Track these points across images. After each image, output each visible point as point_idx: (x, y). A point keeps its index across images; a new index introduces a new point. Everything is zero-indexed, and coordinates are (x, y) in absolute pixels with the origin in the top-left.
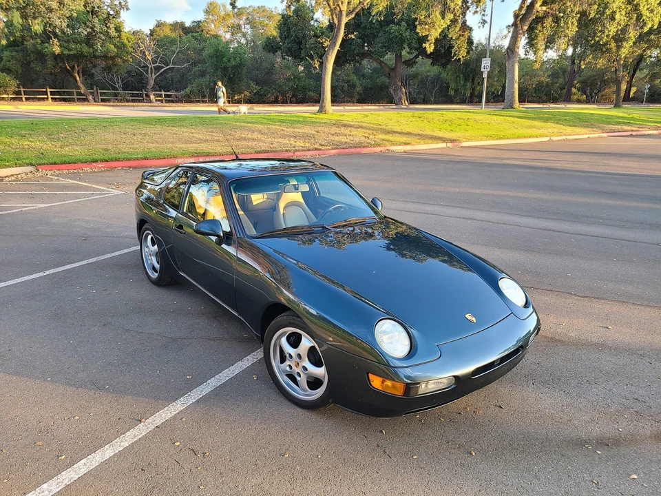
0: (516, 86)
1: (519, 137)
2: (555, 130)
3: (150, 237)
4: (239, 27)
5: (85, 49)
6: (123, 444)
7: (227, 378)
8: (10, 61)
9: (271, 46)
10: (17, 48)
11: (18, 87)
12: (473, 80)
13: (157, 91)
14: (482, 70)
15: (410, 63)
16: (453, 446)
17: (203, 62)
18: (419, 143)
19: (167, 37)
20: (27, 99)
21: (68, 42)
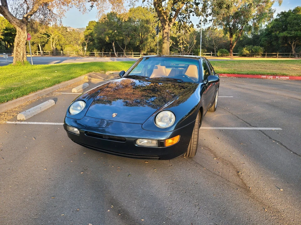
8: (264, 42)
21: (291, 31)
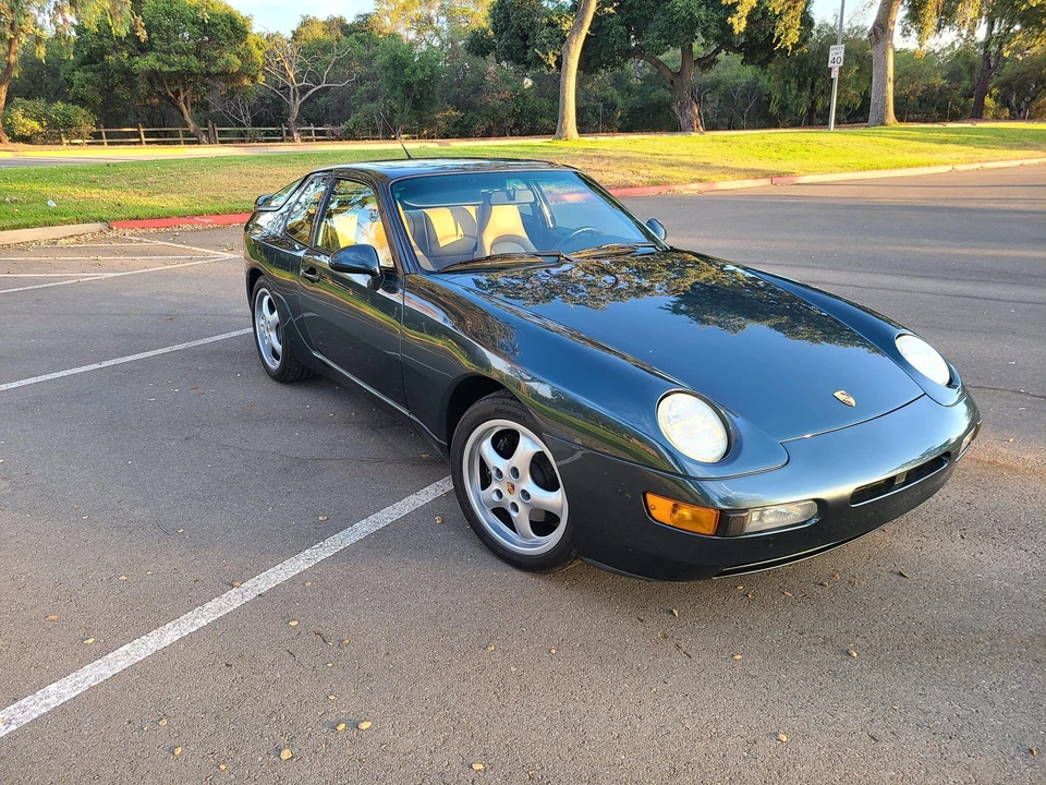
0: (890, 87)
1: (896, 167)
2: (962, 155)
3: (266, 299)
4: (429, 20)
5: (194, 62)
6: (197, 621)
7: (389, 521)
8: (83, 87)
9: (478, 46)
10: (93, 66)
11: (97, 126)
12: (813, 86)
13: (302, 125)
14: (830, 65)
15: (707, 63)
16: (813, 640)
17: (373, 77)
18: (725, 179)
19: (317, 41)
20: (109, 144)
21: (168, 52)
